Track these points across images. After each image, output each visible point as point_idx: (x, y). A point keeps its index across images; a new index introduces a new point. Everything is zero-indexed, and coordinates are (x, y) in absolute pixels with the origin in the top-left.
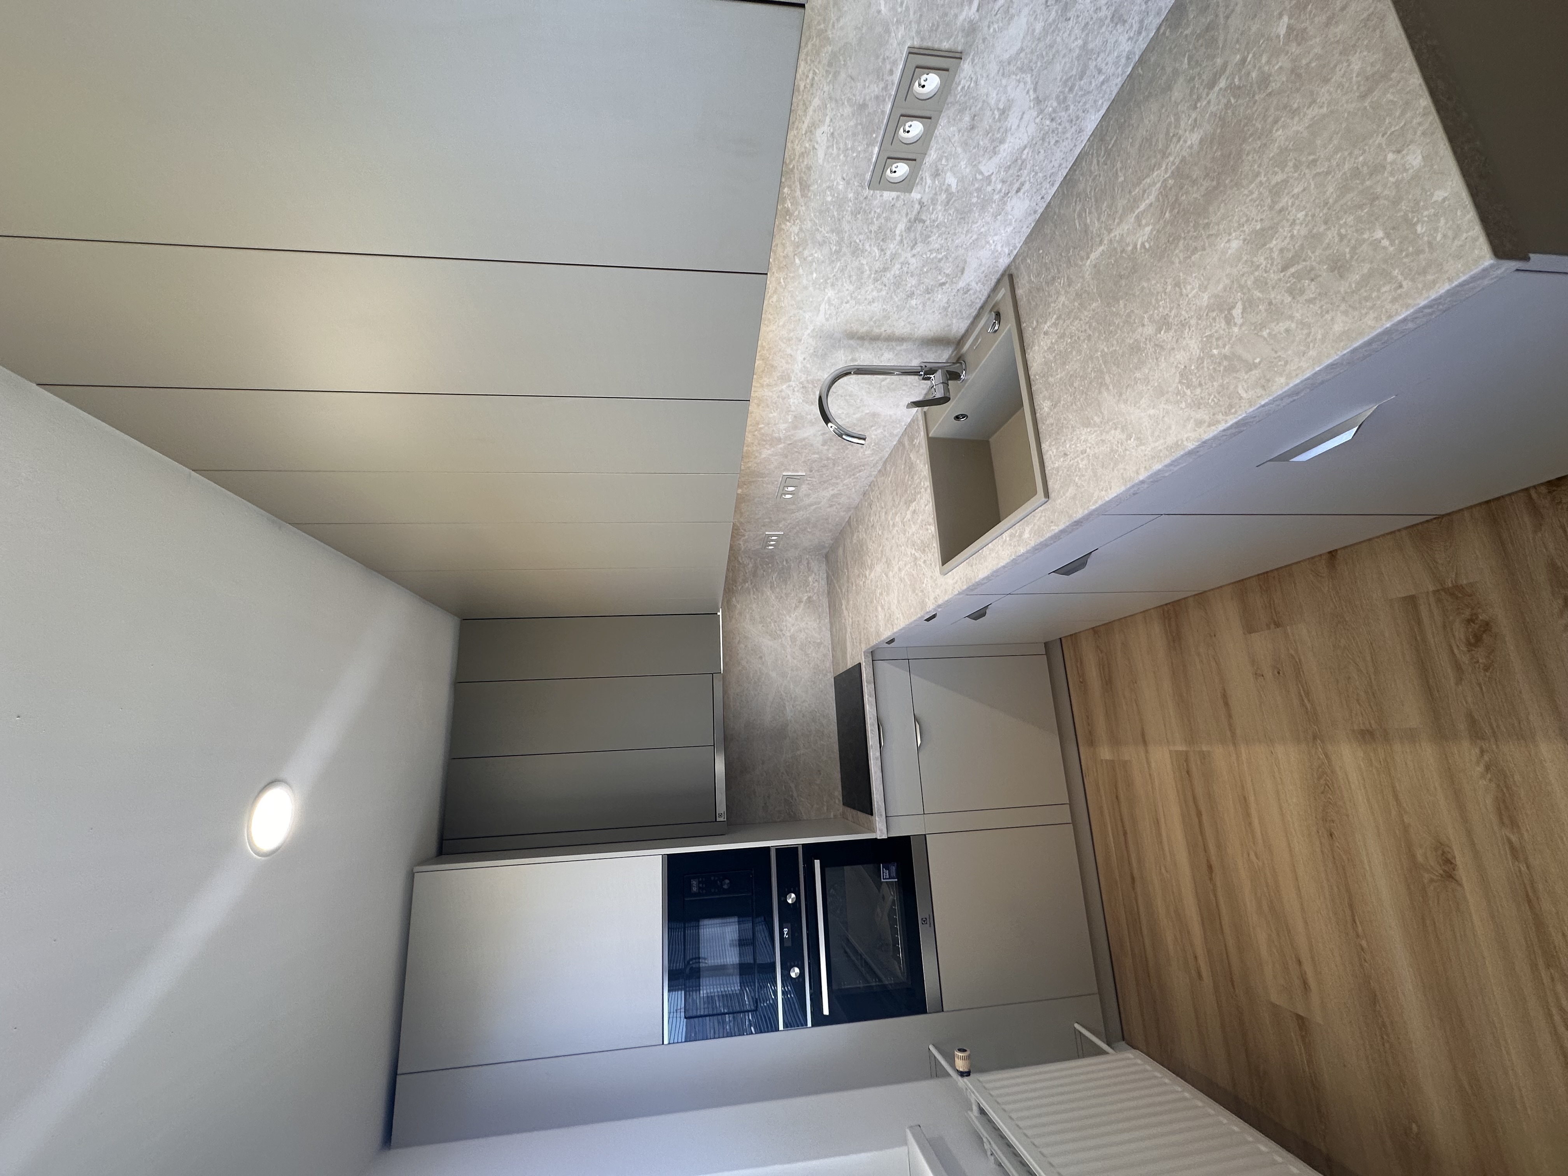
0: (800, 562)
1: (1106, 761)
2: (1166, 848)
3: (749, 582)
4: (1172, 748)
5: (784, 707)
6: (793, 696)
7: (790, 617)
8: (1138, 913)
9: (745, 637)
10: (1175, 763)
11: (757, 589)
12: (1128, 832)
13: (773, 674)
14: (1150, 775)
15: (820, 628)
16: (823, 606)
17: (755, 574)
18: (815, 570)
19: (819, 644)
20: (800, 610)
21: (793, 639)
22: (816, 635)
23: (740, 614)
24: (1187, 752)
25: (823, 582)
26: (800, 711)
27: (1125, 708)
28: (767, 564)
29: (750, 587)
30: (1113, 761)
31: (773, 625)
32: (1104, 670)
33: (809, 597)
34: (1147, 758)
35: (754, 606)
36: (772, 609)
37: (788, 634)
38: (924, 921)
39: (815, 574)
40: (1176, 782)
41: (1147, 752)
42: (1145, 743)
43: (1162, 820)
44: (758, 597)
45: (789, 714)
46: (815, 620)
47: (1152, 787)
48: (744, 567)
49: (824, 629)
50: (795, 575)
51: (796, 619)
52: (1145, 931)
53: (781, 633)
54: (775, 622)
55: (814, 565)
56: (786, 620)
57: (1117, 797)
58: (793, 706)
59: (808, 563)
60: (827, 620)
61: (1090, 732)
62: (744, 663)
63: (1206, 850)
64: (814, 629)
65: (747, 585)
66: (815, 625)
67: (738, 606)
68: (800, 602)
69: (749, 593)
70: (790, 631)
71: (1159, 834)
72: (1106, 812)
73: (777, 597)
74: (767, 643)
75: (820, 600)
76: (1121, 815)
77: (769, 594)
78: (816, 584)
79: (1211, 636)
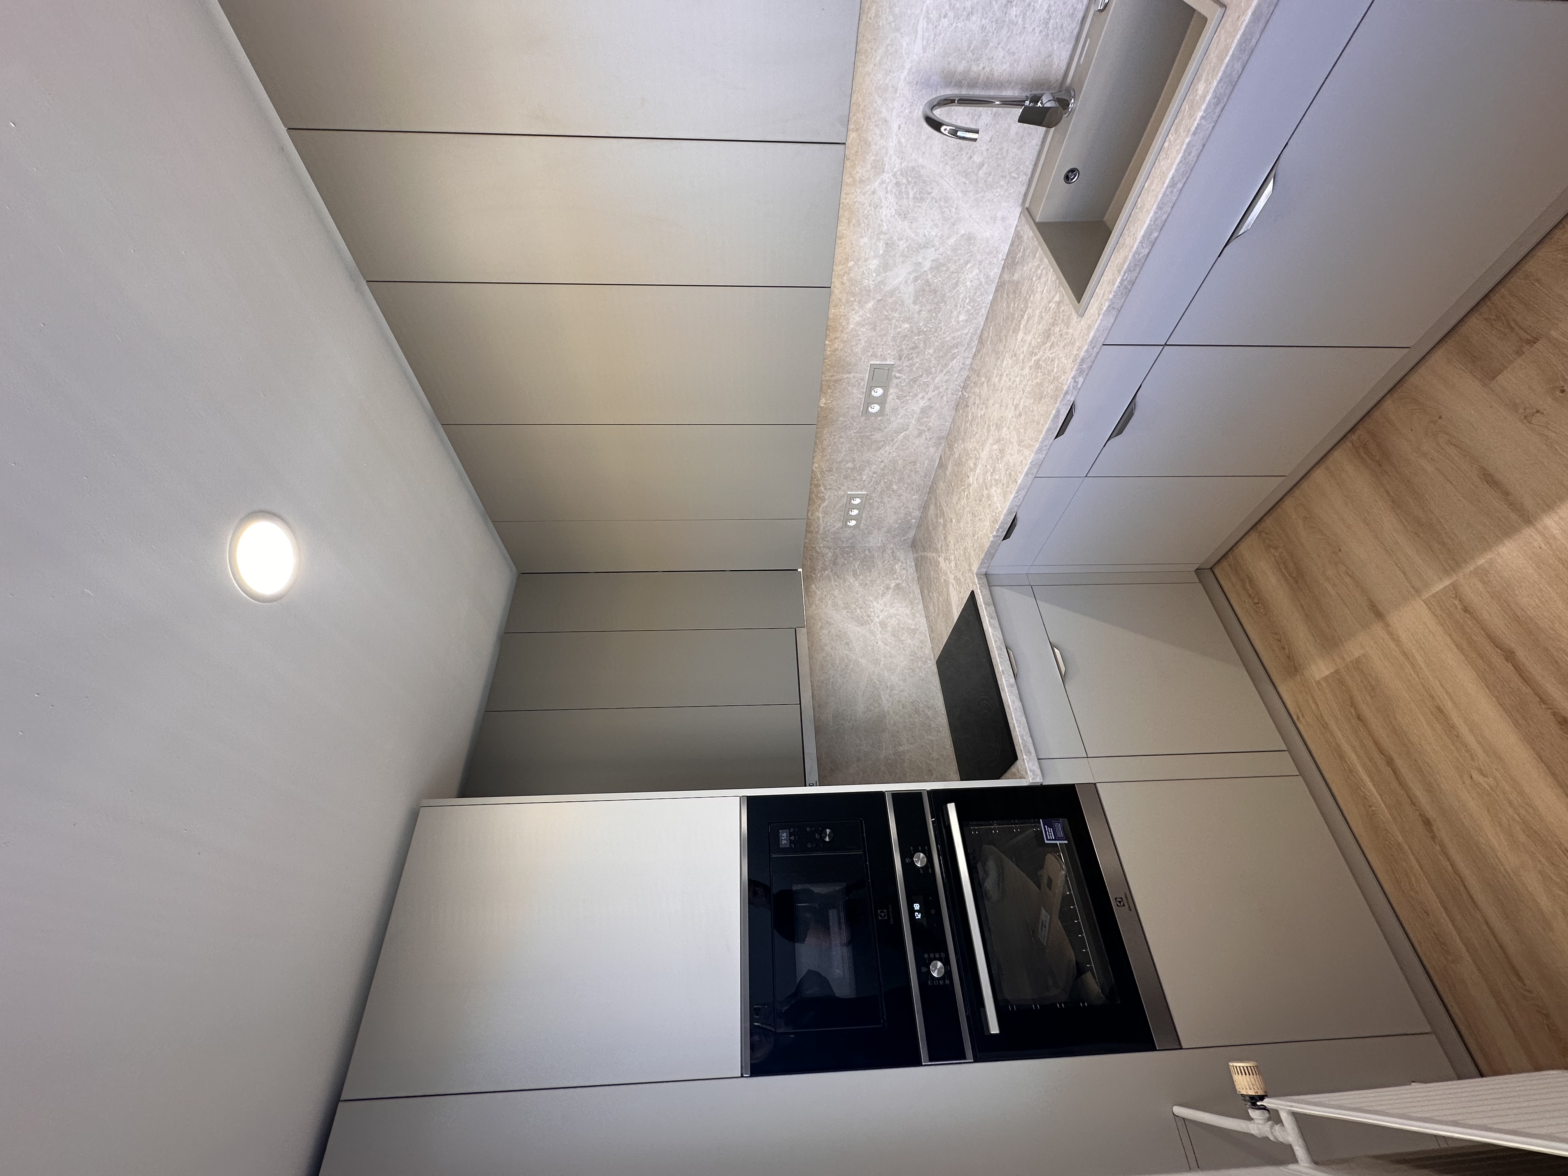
0: (884, 551)
1: (1326, 679)
2: (1471, 740)
3: (830, 570)
4: (1426, 596)
5: (879, 696)
6: (889, 684)
7: (878, 603)
8: (1456, 872)
9: (828, 622)
10: (1439, 612)
11: (838, 576)
12: (1395, 756)
13: (863, 661)
14: (1405, 654)
15: (914, 615)
16: (914, 593)
17: (835, 563)
18: (902, 558)
19: (914, 631)
20: (888, 596)
21: (883, 625)
22: (910, 622)
23: (821, 600)
24: (1454, 586)
25: (912, 570)
26: (899, 702)
27: (1332, 592)
28: (848, 553)
29: (831, 574)
30: (1337, 672)
31: (858, 610)
32: (1286, 568)
33: (897, 585)
34: (1391, 634)
35: (836, 592)
36: (856, 595)
37: (877, 620)
38: (1120, 902)
39: (902, 562)
40: (1450, 635)
41: (1387, 625)
42: (1379, 615)
43: (1449, 705)
44: (840, 584)
45: (886, 703)
46: (907, 606)
47: (1413, 666)
48: (823, 556)
49: (918, 615)
50: (880, 563)
51: (885, 605)
52: (1480, 897)
53: (868, 619)
54: (861, 608)
55: (900, 555)
56: (874, 606)
57: (1359, 718)
58: (890, 696)
59: (893, 552)
60: (921, 606)
61: (1289, 657)
62: (828, 648)
63: (1543, 700)
64: (907, 615)
65: (827, 572)
66: (908, 611)
67: (819, 592)
68: (888, 588)
69: (830, 580)
70: (878, 617)
71: (1450, 728)
72: (1347, 748)
73: (861, 584)
74: (853, 629)
75: (910, 587)
76: (1376, 743)
77: (851, 581)
78: (904, 572)
79: (1435, 422)
